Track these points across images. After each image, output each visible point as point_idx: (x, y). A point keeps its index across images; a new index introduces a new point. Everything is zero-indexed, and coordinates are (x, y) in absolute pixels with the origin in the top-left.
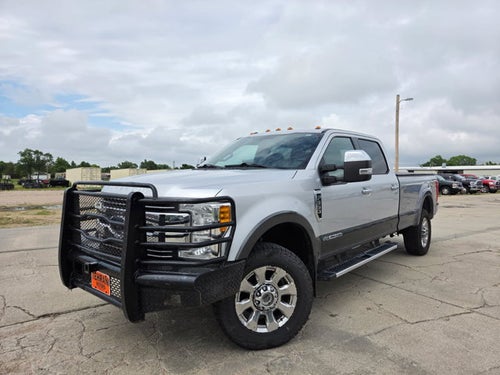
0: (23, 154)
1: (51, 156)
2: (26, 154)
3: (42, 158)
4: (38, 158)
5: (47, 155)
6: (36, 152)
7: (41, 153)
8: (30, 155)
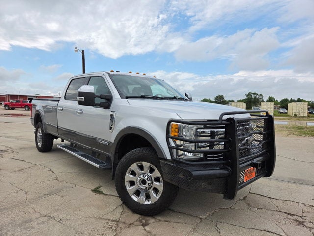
0: (247, 96)
2: (249, 95)
3: (257, 97)
4: (255, 98)
5: (261, 95)
6: (254, 94)
7: (257, 94)
8: (251, 96)
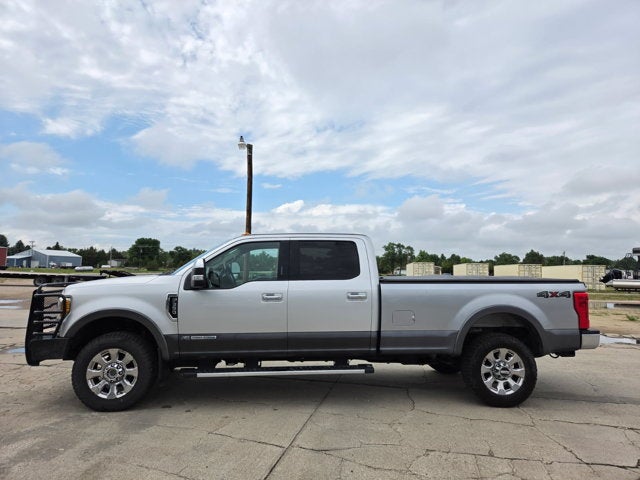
0: (387, 248)
1: (411, 249)
2: (390, 247)
3: (403, 251)
4: (400, 252)
5: (409, 248)
6: (399, 246)
7: (403, 247)
8: (393, 249)
